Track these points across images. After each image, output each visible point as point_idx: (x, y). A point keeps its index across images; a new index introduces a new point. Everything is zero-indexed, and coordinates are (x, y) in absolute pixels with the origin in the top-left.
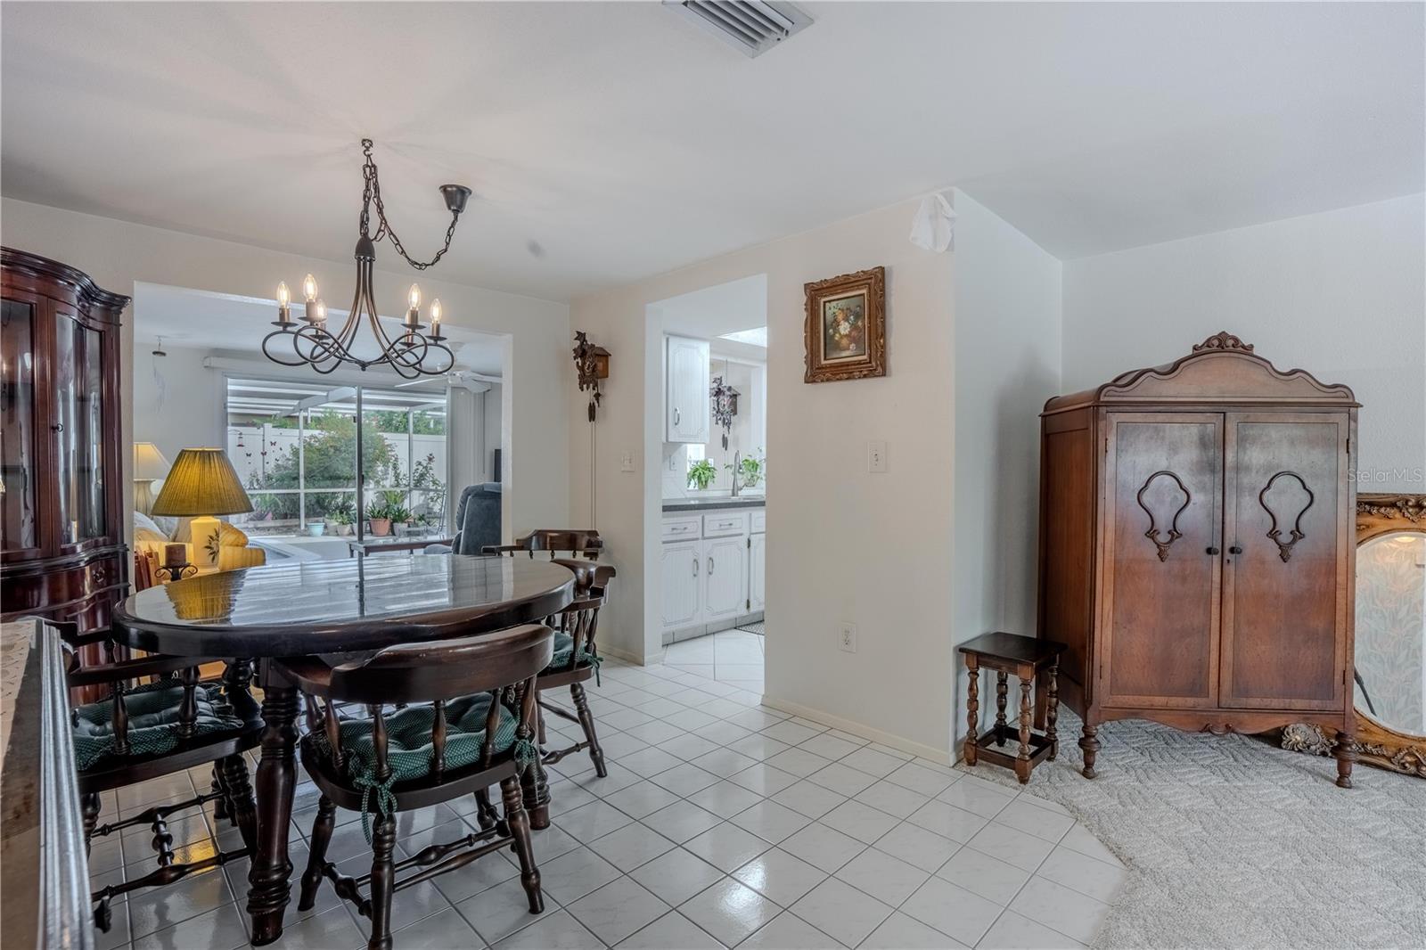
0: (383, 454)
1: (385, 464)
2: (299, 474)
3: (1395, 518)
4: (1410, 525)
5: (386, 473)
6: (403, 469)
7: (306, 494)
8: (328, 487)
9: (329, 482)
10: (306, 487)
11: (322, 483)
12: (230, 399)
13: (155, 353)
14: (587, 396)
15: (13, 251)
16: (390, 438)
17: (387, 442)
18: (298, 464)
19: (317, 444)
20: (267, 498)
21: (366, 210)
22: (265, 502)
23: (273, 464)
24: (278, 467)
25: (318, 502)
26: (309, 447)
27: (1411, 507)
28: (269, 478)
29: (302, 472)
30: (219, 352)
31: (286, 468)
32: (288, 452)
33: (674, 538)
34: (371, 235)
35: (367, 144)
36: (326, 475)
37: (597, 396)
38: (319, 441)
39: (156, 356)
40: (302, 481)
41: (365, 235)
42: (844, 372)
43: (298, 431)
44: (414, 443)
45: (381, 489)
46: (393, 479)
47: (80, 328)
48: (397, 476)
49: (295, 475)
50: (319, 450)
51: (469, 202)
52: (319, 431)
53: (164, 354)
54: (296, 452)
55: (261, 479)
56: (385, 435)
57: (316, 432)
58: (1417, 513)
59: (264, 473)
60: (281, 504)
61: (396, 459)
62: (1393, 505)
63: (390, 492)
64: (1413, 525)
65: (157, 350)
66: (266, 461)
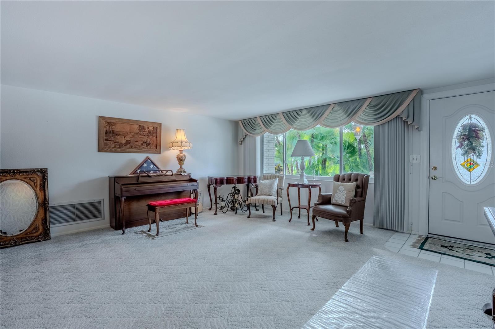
3: (7, 176)
4: (12, 178)
27: (12, 173)
58: (13, 174)
62: (6, 172)
64: (13, 178)
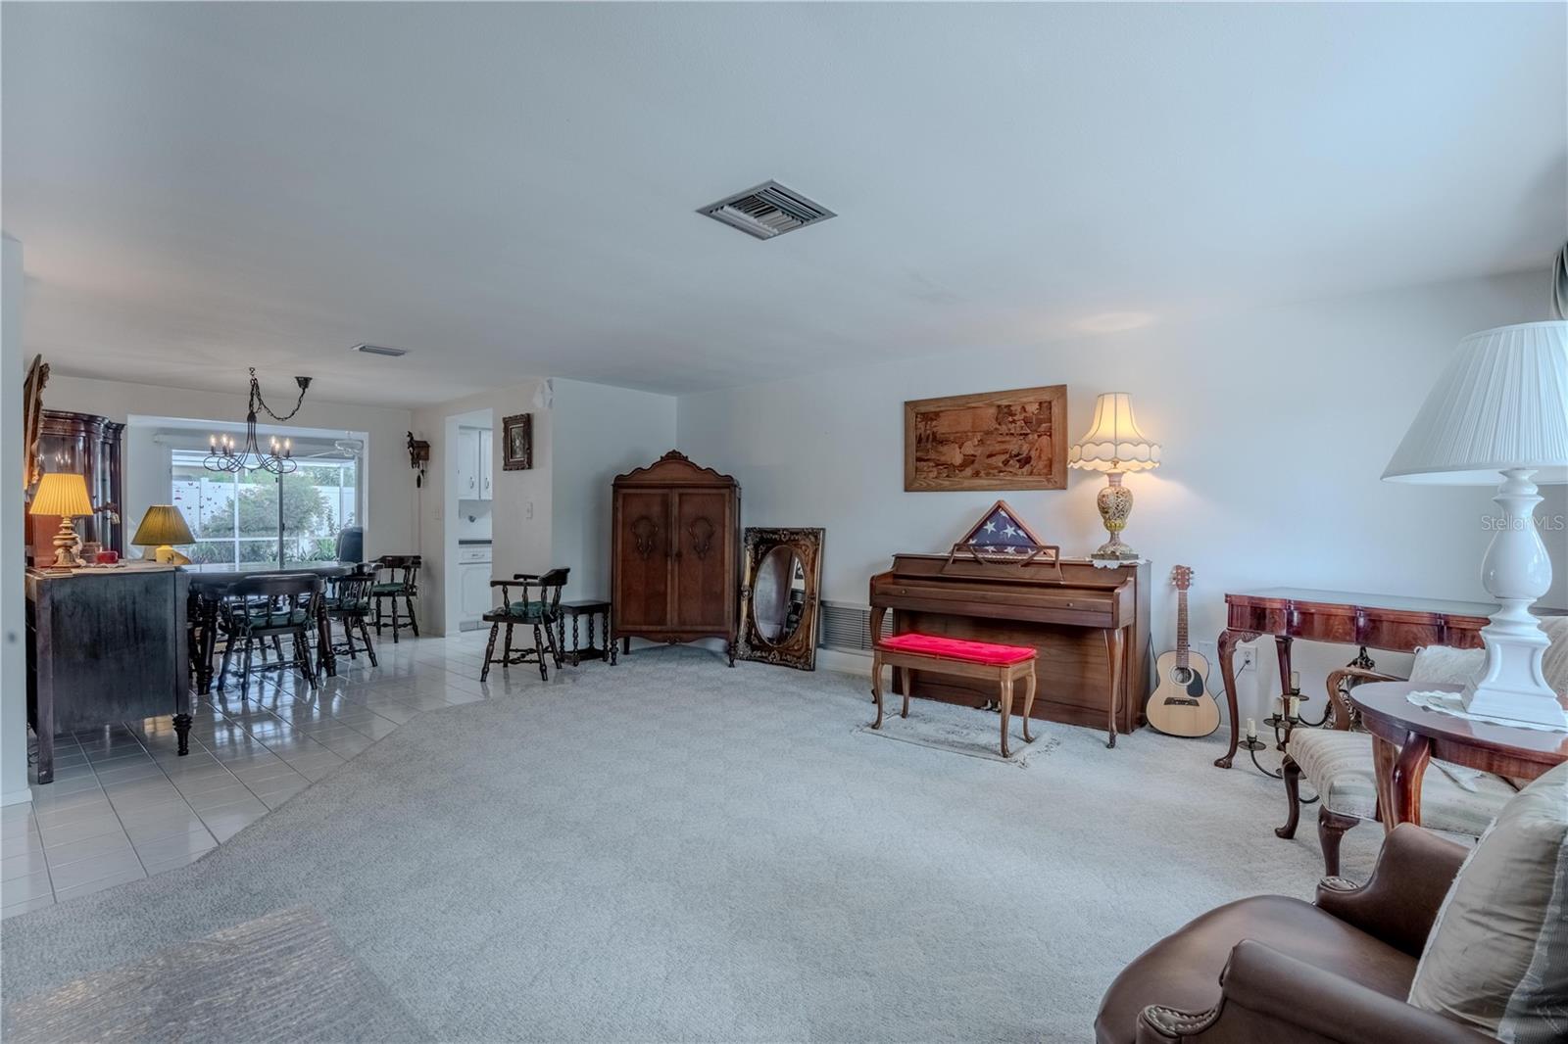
0: (317, 506)
1: (320, 514)
2: (234, 524)
5: (321, 523)
6: (336, 520)
7: (241, 542)
8: (263, 536)
9: (264, 532)
10: (240, 536)
11: (257, 533)
14: (416, 471)
15: (75, 414)
16: (325, 491)
17: (321, 495)
18: (233, 515)
19: (253, 497)
20: (204, 547)
21: (252, 400)
22: (201, 550)
23: (209, 515)
24: (214, 518)
25: (253, 550)
26: (243, 499)
28: (206, 528)
29: (237, 524)
31: (222, 519)
32: (224, 505)
33: (474, 561)
34: (255, 411)
35: (252, 370)
36: (261, 526)
37: (423, 472)
38: (254, 493)
40: (237, 531)
41: (252, 411)
42: (520, 467)
43: (233, 485)
44: (345, 495)
45: (315, 538)
46: (328, 529)
47: (104, 443)
48: (331, 527)
49: (230, 526)
50: (254, 502)
51: (311, 384)
52: (255, 485)
54: (231, 505)
55: (197, 529)
56: (319, 488)
57: (251, 486)
59: (200, 523)
60: (216, 552)
61: (331, 511)
63: (324, 540)
66: (202, 513)
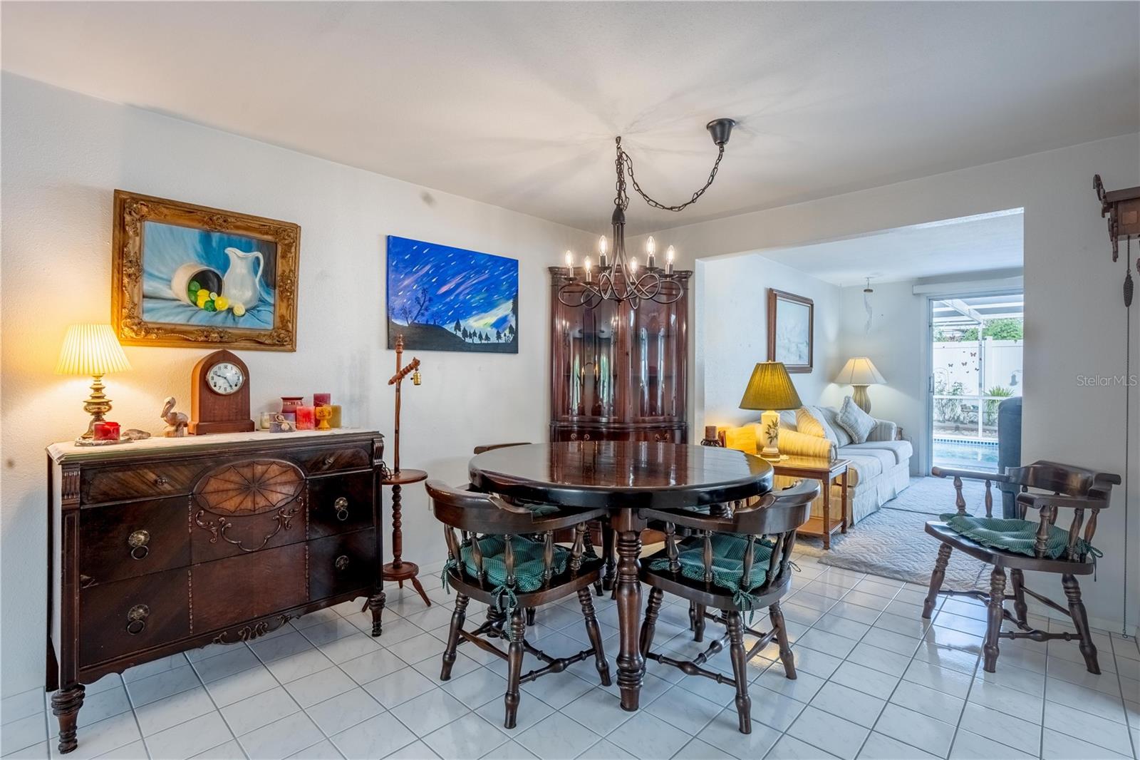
12: (935, 320)
13: (865, 291)
21: (621, 188)
30: (924, 281)
39: (867, 293)
53: (871, 291)
65: (866, 288)
66: (967, 370)
